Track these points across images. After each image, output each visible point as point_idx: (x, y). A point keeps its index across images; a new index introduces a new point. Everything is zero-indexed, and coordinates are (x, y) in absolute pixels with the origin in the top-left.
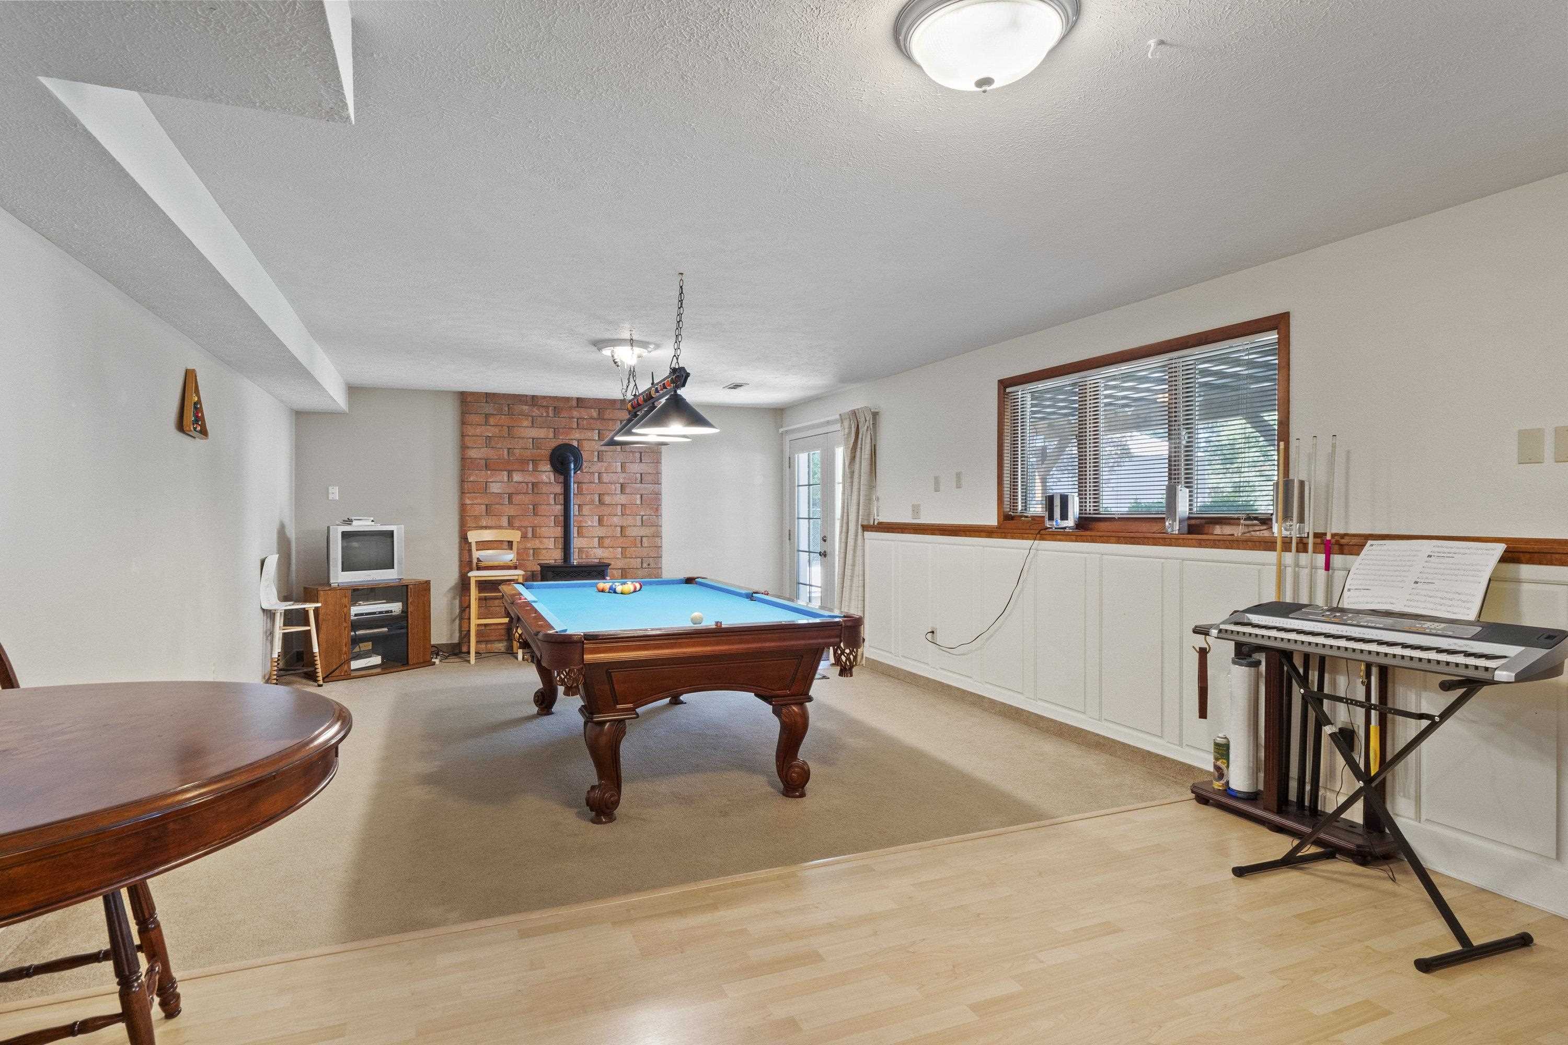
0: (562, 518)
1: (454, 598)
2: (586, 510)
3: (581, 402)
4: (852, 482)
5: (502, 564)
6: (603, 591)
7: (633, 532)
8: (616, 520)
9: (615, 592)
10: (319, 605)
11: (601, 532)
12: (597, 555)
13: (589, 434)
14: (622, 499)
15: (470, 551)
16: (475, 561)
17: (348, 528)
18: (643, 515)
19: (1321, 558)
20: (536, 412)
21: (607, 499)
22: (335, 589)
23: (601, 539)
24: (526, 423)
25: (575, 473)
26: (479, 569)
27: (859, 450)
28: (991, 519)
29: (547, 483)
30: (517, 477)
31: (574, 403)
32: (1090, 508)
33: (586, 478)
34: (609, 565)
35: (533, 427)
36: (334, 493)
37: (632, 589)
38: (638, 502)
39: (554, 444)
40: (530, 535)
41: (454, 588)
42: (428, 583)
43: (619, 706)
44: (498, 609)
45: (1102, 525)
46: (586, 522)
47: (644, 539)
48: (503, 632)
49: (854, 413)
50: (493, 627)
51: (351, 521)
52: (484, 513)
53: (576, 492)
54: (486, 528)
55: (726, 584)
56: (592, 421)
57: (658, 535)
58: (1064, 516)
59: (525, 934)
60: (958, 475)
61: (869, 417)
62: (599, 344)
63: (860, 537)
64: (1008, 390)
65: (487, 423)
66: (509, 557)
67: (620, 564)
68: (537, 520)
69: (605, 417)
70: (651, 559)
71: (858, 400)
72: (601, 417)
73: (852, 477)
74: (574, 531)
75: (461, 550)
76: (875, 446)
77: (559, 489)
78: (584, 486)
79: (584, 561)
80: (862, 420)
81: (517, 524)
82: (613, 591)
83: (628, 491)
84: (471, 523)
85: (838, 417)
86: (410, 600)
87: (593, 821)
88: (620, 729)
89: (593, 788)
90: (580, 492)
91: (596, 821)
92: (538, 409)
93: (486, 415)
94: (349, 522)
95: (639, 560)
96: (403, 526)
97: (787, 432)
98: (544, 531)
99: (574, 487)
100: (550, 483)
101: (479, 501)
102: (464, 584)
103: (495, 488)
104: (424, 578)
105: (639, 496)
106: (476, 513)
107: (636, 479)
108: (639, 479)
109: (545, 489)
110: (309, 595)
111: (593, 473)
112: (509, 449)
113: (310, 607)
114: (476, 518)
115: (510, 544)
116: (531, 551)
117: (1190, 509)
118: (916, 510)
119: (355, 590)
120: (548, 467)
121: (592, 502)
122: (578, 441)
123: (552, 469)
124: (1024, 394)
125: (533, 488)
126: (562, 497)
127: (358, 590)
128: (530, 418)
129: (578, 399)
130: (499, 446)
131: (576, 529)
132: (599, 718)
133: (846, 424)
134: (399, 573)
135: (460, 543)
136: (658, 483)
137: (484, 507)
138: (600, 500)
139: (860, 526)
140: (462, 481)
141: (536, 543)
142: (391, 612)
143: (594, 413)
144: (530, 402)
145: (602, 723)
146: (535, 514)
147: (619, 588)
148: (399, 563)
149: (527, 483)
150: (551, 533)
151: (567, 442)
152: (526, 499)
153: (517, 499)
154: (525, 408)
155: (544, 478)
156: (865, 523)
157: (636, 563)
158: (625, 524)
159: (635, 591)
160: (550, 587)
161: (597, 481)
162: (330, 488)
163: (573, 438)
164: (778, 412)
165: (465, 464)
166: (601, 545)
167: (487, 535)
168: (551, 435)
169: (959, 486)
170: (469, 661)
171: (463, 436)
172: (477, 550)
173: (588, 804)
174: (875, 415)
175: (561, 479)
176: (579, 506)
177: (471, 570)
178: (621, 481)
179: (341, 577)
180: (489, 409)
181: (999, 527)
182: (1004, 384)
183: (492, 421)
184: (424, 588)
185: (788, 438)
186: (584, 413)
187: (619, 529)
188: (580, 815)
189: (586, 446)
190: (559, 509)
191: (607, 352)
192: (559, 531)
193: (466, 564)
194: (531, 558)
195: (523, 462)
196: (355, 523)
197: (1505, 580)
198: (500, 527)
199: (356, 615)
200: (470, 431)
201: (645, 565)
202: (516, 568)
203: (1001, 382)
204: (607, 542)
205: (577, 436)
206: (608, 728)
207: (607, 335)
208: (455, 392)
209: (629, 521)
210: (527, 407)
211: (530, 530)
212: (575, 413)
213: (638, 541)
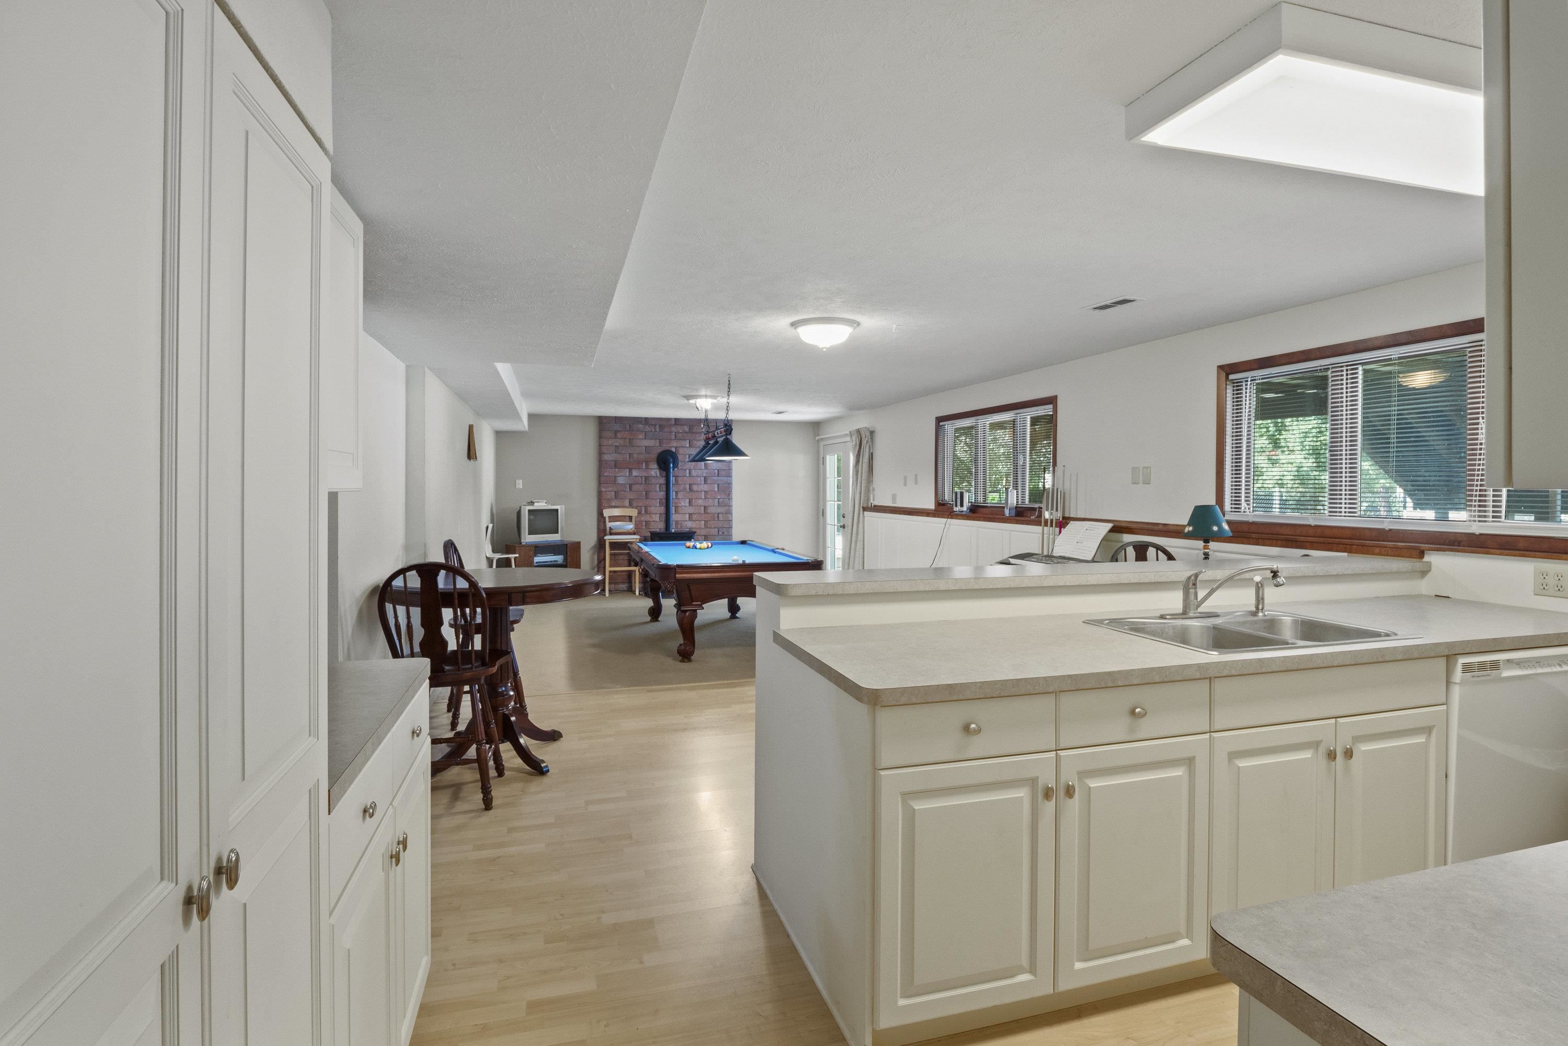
0: (664, 501)
1: (594, 554)
2: (680, 496)
3: (677, 421)
4: (857, 478)
5: (625, 531)
6: (689, 547)
7: (712, 510)
8: (700, 502)
9: (696, 548)
10: (517, 555)
11: (691, 510)
12: (689, 525)
13: (683, 443)
14: (706, 488)
15: (605, 522)
16: (608, 529)
17: (531, 508)
18: (719, 499)
19: (1058, 529)
20: (648, 428)
21: (695, 488)
22: (523, 546)
23: (690, 515)
24: (641, 436)
25: (673, 470)
26: (611, 534)
27: (861, 456)
28: (931, 505)
29: (654, 477)
30: (635, 473)
31: (673, 422)
32: (980, 499)
33: (681, 473)
34: (695, 533)
35: (645, 439)
36: (520, 484)
37: (706, 546)
38: (716, 490)
39: (660, 450)
40: (643, 512)
41: (594, 547)
42: (579, 543)
43: (694, 603)
44: (622, 561)
45: (981, 510)
46: (680, 503)
47: (720, 515)
48: (625, 577)
49: (858, 431)
50: (619, 574)
51: (534, 503)
52: (614, 497)
53: (674, 482)
54: (615, 507)
55: (762, 543)
56: (685, 434)
57: (729, 512)
58: (962, 505)
59: (649, 691)
60: (916, 476)
61: (868, 434)
62: (688, 397)
63: (861, 515)
64: (941, 424)
65: (616, 437)
66: (630, 526)
67: (704, 532)
68: (648, 502)
69: (694, 431)
70: (724, 529)
71: (862, 422)
72: (691, 431)
73: (857, 475)
74: (673, 510)
75: (599, 521)
76: (872, 453)
77: (663, 481)
78: (680, 479)
79: (679, 530)
80: (863, 436)
81: (635, 504)
82: (694, 547)
83: (709, 482)
84: (605, 504)
85: (848, 432)
86: (569, 554)
87: (681, 661)
88: (694, 614)
89: (681, 645)
90: (677, 482)
91: (682, 661)
92: (649, 427)
93: (615, 431)
94: (532, 503)
95: (716, 530)
96: (564, 506)
97: (821, 439)
98: (652, 509)
99: (672, 479)
100: (657, 477)
101: (611, 489)
102: (601, 544)
103: (621, 480)
104: (577, 540)
105: (716, 485)
106: (609, 497)
107: (715, 474)
108: (717, 473)
109: (653, 481)
110: (509, 549)
111: (685, 470)
112: (630, 454)
113: (512, 556)
114: (609, 500)
115: (630, 518)
116: (644, 523)
117: (1017, 502)
118: (894, 497)
119: (535, 547)
120: (656, 466)
121: (685, 489)
122: (676, 448)
123: (658, 467)
124: (949, 427)
125: (645, 481)
126: (664, 486)
127: (538, 547)
128: (644, 433)
129: (676, 419)
130: (623, 452)
131: (673, 508)
132: (683, 608)
133: (854, 438)
134: (562, 536)
135: (598, 517)
136: (730, 476)
137: (613, 493)
138: (690, 488)
139: (861, 508)
140: (600, 476)
141: (647, 518)
142: (557, 561)
143: (687, 429)
144: (644, 423)
145: (686, 611)
146: (647, 497)
147: (698, 546)
148: (562, 530)
149: (641, 477)
150: (657, 511)
151: (668, 448)
152: (641, 488)
153: (635, 488)
154: (641, 426)
155: (653, 473)
156: (865, 506)
157: (714, 532)
158: (707, 505)
159: (708, 548)
160: (657, 545)
161: (688, 475)
162: (517, 481)
163: (673, 446)
164: (816, 426)
165: (602, 465)
166: (690, 519)
167: (616, 512)
168: (658, 444)
169: (916, 483)
170: (605, 595)
171: (600, 446)
172: (609, 522)
173: (678, 653)
174: (872, 433)
175: (664, 474)
176: (676, 492)
177: (605, 535)
178: (705, 475)
179: (528, 539)
180: (617, 427)
181: (935, 510)
182: (939, 420)
183: (619, 435)
184: (577, 546)
185: (822, 444)
186: (680, 429)
187: (703, 508)
188: (674, 659)
189: (681, 451)
190: (662, 494)
191: (692, 401)
192: (662, 509)
193: (602, 531)
194: (644, 528)
195: (639, 463)
196: (536, 504)
197: (1111, 541)
198: (624, 507)
199: (537, 563)
200: (605, 442)
201: (720, 533)
202: (634, 534)
203: (937, 418)
204: (695, 517)
205: (675, 444)
206: (689, 615)
207: (692, 394)
208: (597, 416)
209: (710, 502)
210: (642, 426)
211: (643, 509)
212: (674, 429)
213: (716, 516)
